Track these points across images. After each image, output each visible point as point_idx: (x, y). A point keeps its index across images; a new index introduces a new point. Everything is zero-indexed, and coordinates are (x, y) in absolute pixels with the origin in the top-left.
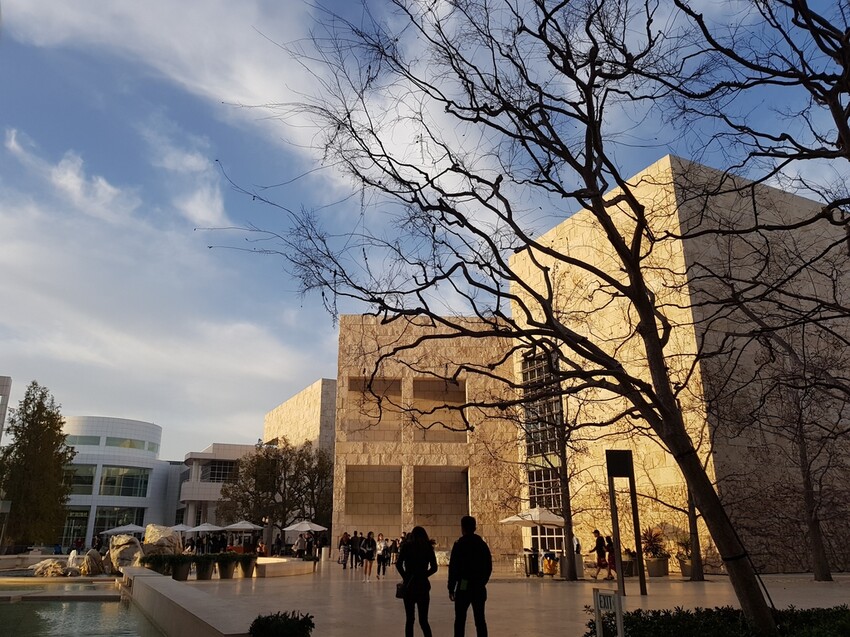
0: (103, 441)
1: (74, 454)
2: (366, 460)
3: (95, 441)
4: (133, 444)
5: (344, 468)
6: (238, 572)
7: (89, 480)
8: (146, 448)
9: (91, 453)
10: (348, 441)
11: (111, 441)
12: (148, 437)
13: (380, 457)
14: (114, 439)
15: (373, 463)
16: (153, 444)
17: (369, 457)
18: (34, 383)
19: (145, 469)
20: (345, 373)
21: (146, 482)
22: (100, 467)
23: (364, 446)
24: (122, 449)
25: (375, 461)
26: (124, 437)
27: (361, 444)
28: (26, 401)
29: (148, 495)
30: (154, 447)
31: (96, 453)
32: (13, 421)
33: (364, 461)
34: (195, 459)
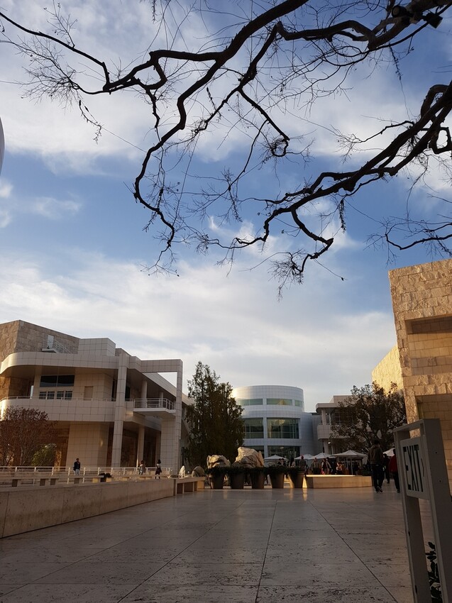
0: (265, 402)
1: (242, 410)
2: (433, 390)
3: (259, 402)
4: (285, 402)
5: (413, 399)
6: (288, 482)
7: (261, 429)
8: (294, 404)
9: (258, 410)
10: (414, 375)
11: (270, 401)
12: (294, 396)
13: (446, 386)
14: (272, 400)
15: (440, 392)
16: (298, 401)
17: (436, 387)
18: (200, 363)
19: (295, 419)
20: (402, 318)
21: (298, 429)
22: (265, 420)
23: (429, 377)
24: (277, 406)
25: (442, 390)
26: (277, 398)
27: (425, 377)
28: (197, 375)
29: (300, 437)
30: (299, 403)
31: (262, 410)
32: (190, 389)
33: (431, 391)
34: (322, 408)
